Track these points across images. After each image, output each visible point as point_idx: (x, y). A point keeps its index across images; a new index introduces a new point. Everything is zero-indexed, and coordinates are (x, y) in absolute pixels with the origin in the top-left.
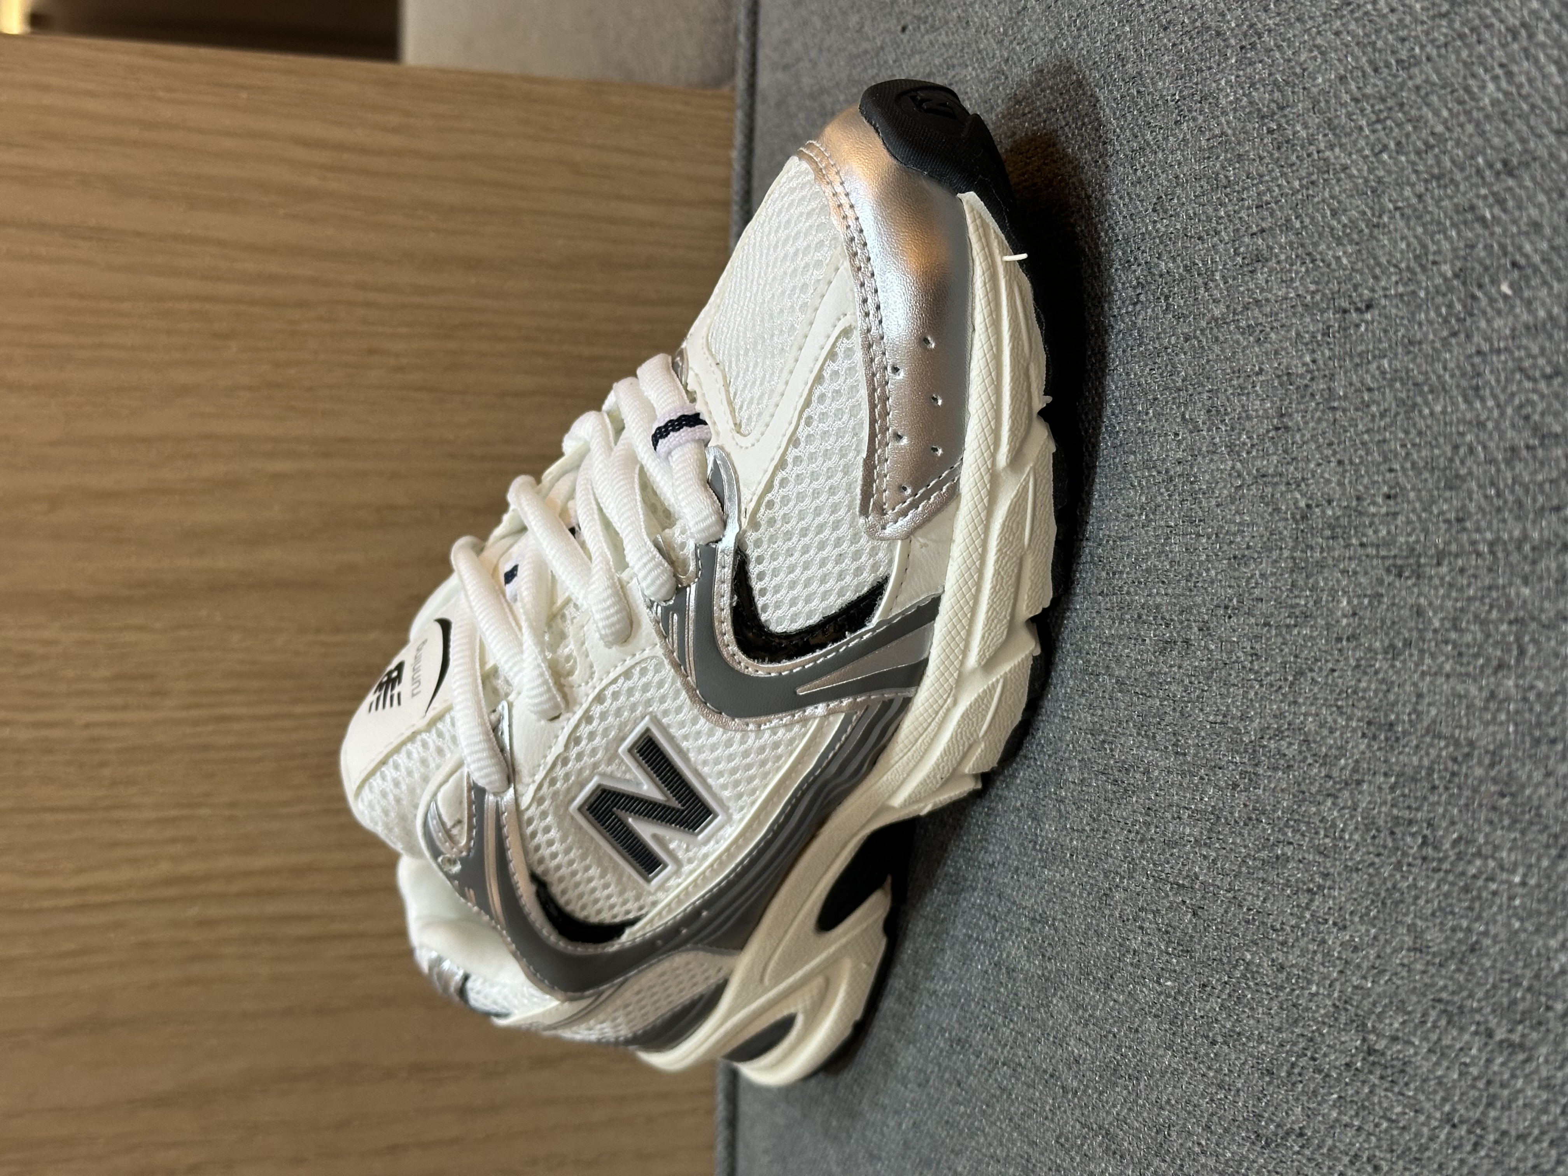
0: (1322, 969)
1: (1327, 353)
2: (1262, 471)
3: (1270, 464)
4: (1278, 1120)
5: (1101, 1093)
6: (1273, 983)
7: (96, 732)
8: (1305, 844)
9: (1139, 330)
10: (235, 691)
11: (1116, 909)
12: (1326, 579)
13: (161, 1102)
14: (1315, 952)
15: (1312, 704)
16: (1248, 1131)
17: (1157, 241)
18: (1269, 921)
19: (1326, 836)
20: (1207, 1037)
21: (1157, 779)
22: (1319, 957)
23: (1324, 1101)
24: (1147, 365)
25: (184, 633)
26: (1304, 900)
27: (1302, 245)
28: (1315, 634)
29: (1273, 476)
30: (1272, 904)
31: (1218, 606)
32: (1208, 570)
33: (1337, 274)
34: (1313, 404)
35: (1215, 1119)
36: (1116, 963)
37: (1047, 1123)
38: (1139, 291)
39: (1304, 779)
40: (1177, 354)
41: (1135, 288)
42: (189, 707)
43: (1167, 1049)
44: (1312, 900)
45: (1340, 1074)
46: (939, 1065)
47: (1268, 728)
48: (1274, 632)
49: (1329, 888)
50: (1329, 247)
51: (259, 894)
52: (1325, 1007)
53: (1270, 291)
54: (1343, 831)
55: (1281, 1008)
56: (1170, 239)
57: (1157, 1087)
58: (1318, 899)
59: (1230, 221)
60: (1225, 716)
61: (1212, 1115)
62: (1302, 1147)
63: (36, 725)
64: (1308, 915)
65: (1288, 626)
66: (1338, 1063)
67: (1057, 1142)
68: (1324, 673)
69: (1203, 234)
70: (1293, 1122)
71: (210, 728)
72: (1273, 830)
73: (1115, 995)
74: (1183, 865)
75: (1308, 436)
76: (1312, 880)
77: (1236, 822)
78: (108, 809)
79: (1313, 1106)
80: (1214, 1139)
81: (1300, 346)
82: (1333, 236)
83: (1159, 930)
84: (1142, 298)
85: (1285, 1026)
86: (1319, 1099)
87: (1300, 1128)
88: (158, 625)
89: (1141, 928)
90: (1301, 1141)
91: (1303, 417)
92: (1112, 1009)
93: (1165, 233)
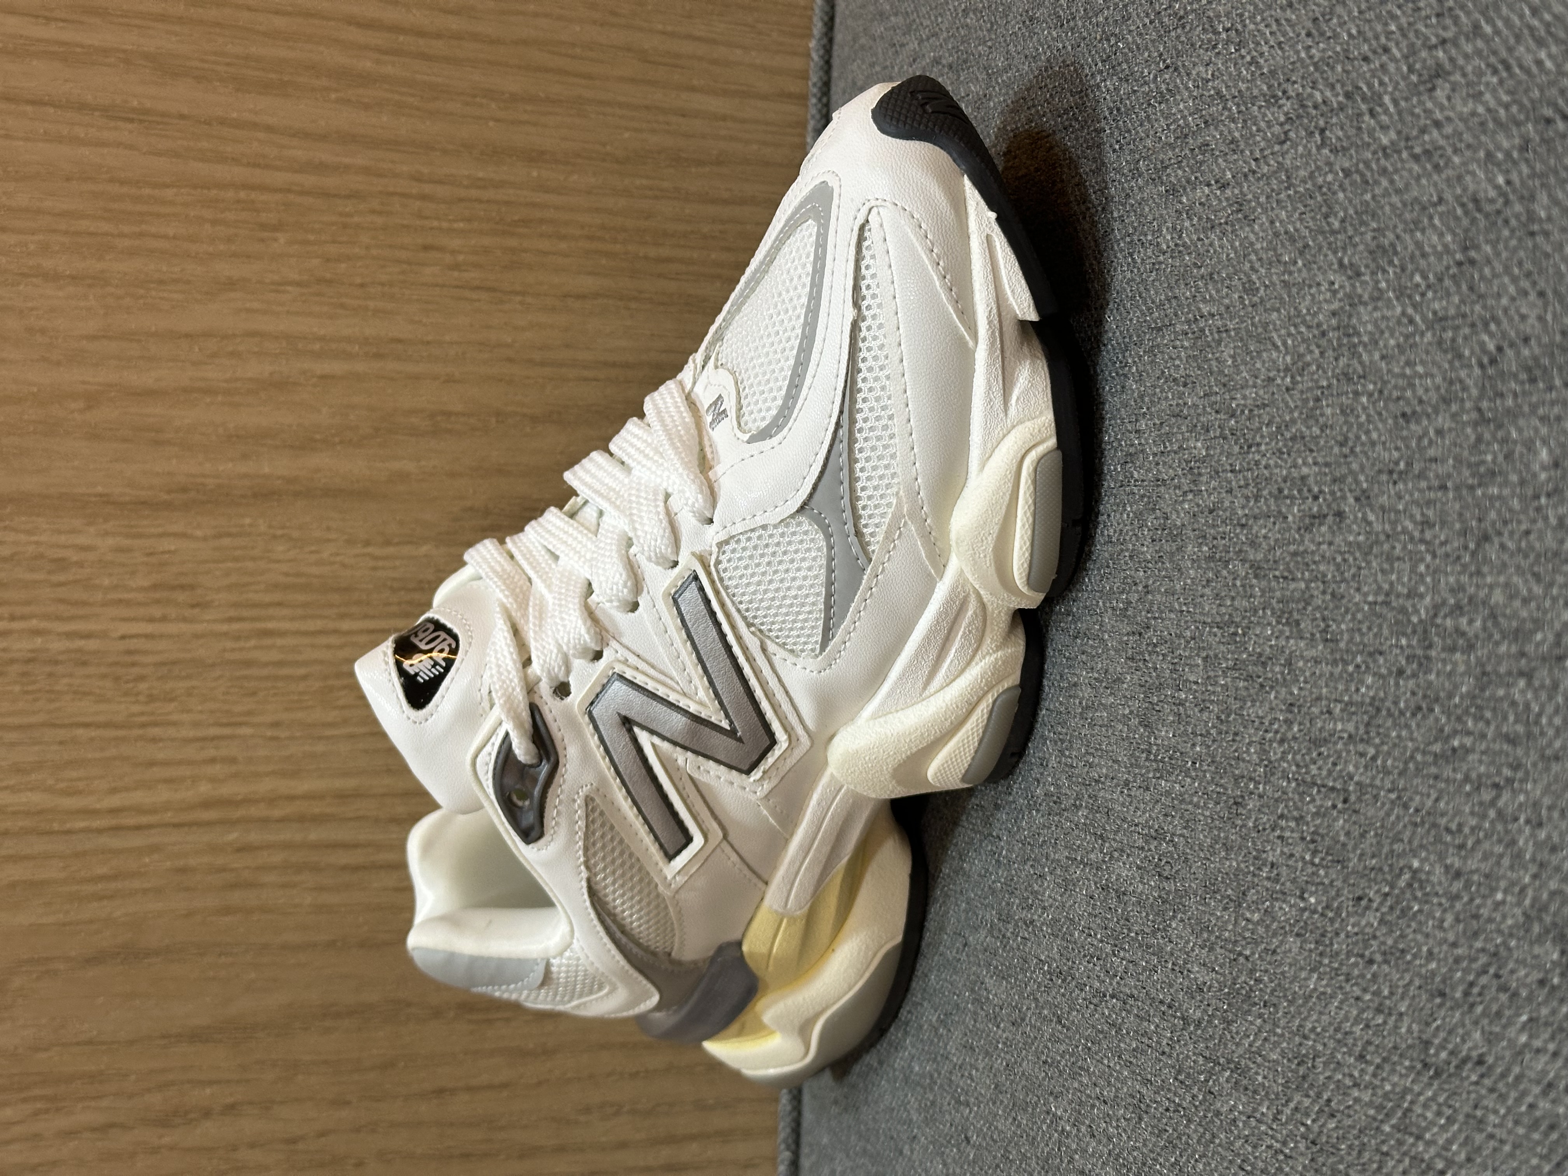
0: (1509, 873)
1: (1525, 170)
2: (1440, 314)
3: (1449, 305)
4: (1450, 1046)
5: (1229, 1023)
6: (1445, 894)
7: (133, 644)
8: (1490, 732)
9: (1287, 171)
10: (279, 604)
11: (1249, 818)
12: (1520, 430)
13: (197, 1036)
14: (1501, 856)
15: (1499, 573)
16: (1412, 1060)
17: (1312, 69)
18: (1443, 821)
19: (1516, 721)
20: (1362, 956)
21: (1303, 671)
22: (1506, 862)
23: (1509, 1023)
24: (1295, 209)
25: (226, 542)
26: (1487, 795)
27: (1495, 53)
28: (1506, 492)
29: (1453, 318)
30: (1447, 803)
31: (1380, 472)
32: (1367, 432)
33: (1538, 80)
34: (1506, 233)
35: (1371, 1048)
36: (1249, 878)
37: (1163, 1058)
38: (1287, 127)
39: (1489, 658)
40: (1334, 193)
41: (1282, 125)
42: (230, 620)
43: (1313, 970)
44: (1498, 797)
45: (1531, 992)
46: (1036, 999)
47: (1444, 602)
48: (1451, 495)
49: (1521, 781)
50: (1528, 50)
51: (302, 819)
52: (1513, 916)
53: (1453, 108)
54: (1539, 715)
55: (1457, 920)
56: (1328, 65)
57: (1300, 1013)
58: (1506, 796)
59: (1404, 36)
60: (1387, 595)
61: (1369, 1043)
62: (1482, 1076)
63: (70, 635)
64: (1492, 814)
65: (1472, 488)
66: (1529, 980)
67: (1176, 1079)
68: (1516, 537)
69: (1370, 55)
70: (1470, 1049)
71: (253, 643)
72: (1449, 718)
73: (1248, 915)
74: (1335, 764)
75: (1499, 268)
76: (1499, 773)
77: (1402, 713)
78: (143, 725)
79: (1497, 1029)
80: (1371, 1069)
81: (1490, 166)
82: (1533, 36)
83: (1303, 839)
84: (1292, 135)
85: (1462, 941)
86: (1504, 1021)
87: (1481, 1056)
88: (199, 533)
89: (1281, 838)
90: (1482, 1069)
91: (1494, 247)
92: (1245, 929)
93: (1322, 59)
